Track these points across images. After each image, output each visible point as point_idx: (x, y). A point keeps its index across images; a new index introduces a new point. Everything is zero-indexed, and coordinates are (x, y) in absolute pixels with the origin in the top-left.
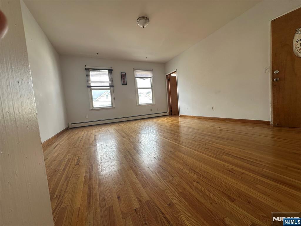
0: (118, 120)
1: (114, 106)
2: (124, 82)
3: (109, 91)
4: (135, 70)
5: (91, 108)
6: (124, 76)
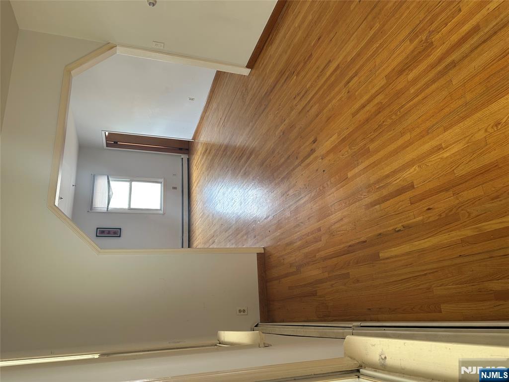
2: (115, 233)
4: (91, 210)
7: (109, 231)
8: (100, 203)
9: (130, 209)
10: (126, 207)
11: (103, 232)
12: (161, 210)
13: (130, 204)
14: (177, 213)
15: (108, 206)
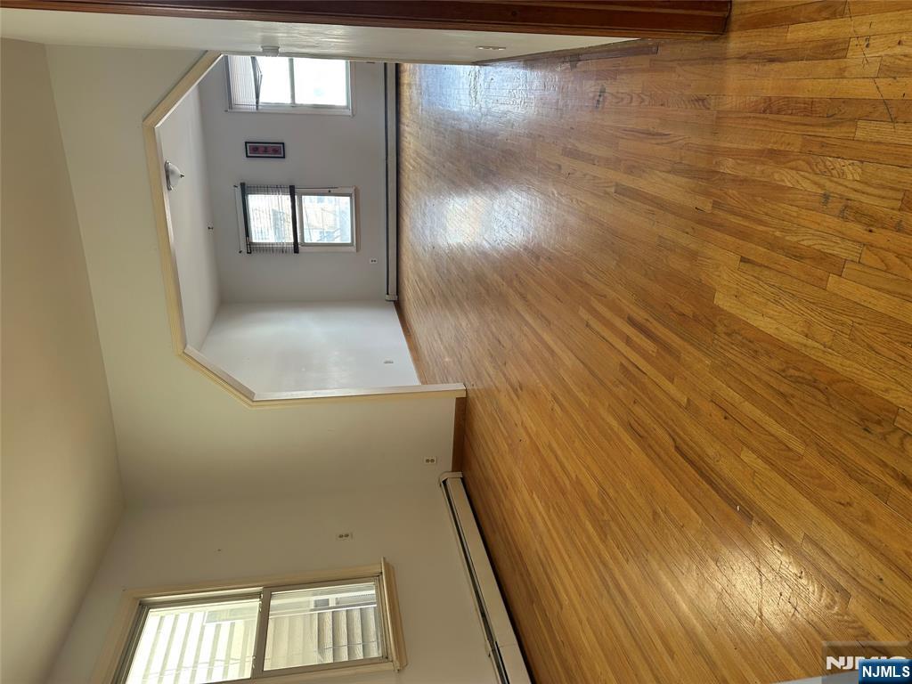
0: (392, 185)
1: (351, 191)
2: (276, 151)
3: (306, 199)
4: (231, 107)
5: (353, 249)
6: (258, 150)
7: (266, 148)
8: (243, 95)
9: (294, 105)
10: (288, 101)
11: (255, 150)
12: (347, 107)
13: (293, 97)
14: (376, 110)
15: (257, 102)
